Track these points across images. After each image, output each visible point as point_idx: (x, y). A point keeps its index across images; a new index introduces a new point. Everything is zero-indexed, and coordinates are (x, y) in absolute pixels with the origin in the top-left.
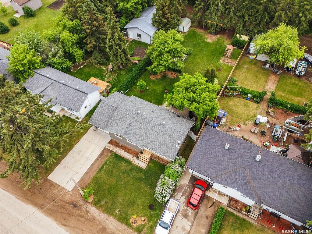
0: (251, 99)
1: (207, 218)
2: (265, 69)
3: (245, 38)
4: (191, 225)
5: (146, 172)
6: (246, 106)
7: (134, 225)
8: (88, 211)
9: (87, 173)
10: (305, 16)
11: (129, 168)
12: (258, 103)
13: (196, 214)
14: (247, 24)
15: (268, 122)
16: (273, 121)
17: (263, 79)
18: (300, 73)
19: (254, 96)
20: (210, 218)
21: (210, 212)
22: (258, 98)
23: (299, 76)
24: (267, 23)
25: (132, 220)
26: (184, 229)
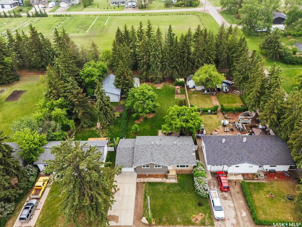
0: (211, 113)
1: (238, 193)
2: (205, 94)
3: (182, 80)
4: (232, 202)
6: (211, 118)
7: (197, 222)
10: (212, 58)
11: (165, 187)
12: (216, 114)
13: (230, 193)
14: (180, 71)
16: (232, 121)
17: (209, 101)
18: (226, 90)
19: (212, 111)
21: (237, 188)
22: (214, 111)
24: (192, 67)
26: (230, 207)
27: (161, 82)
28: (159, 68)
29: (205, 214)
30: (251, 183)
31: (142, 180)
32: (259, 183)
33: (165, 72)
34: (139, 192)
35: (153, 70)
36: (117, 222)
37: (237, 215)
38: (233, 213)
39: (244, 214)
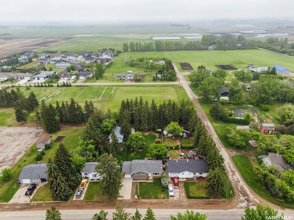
0: (175, 149)
2: (173, 139)
3: (160, 130)
4: (179, 190)
5: (154, 183)
6: (174, 152)
7: (161, 198)
8: (142, 202)
9: (132, 192)
10: (177, 118)
11: (147, 184)
12: (178, 150)
13: (179, 187)
14: (159, 125)
15: (184, 154)
16: (186, 153)
17: (175, 142)
19: (175, 148)
21: (183, 184)
22: (177, 148)
23: (186, 138)
24: (166, 123)
25: (159, 197)
26: (177, 192)
27: (148, 131)
28: (147, 123)
29: (165, 194)
30: (189, 182)
31: (135, 181)
32: (193, 182)
33: (150, 125)
34: (133, 186)
35: (143, 124)
36: (123, 198)
37: (180, 195)
38: (179, 194)
39: (184, 194)
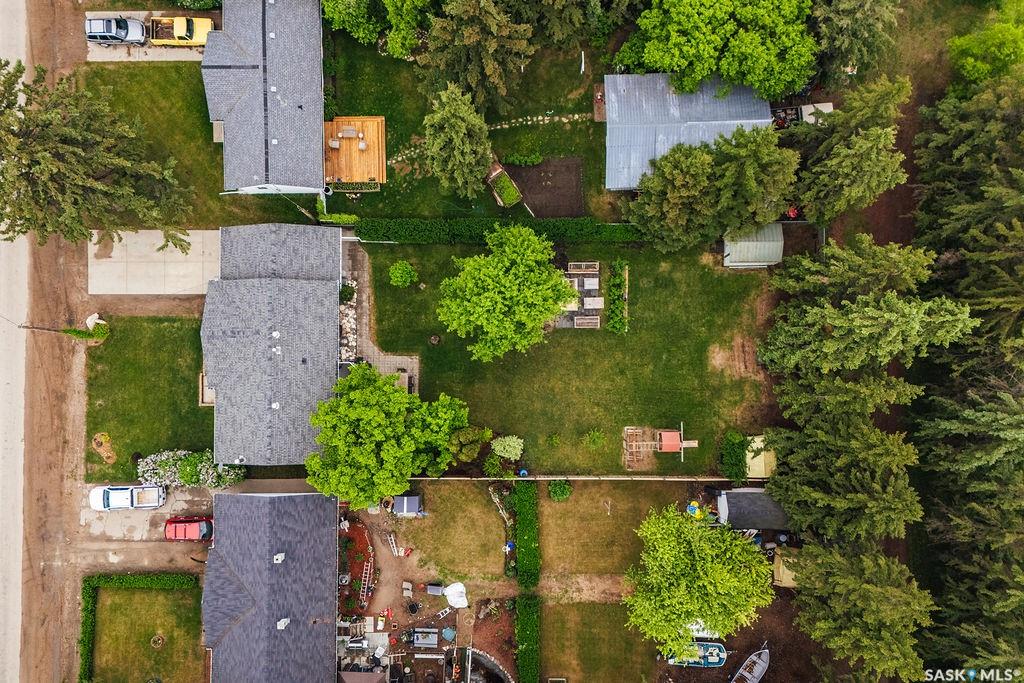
1: (171, 561)
5: (195, 412)
6: (485, 548)
7: (94, 445)
8: (73, 351)
9: (136, 298)
11: (187, 373)
12: (508, 573)
15: (455, 610)
20: (173, 566)
21: (184, 562)
25: (98, 437)
26: (132, 529)
29: (114, 466)
34: (176, 302)
36: (97, 256)
37: (109, 540)
38: (117, 534)
39: (114, 559)
